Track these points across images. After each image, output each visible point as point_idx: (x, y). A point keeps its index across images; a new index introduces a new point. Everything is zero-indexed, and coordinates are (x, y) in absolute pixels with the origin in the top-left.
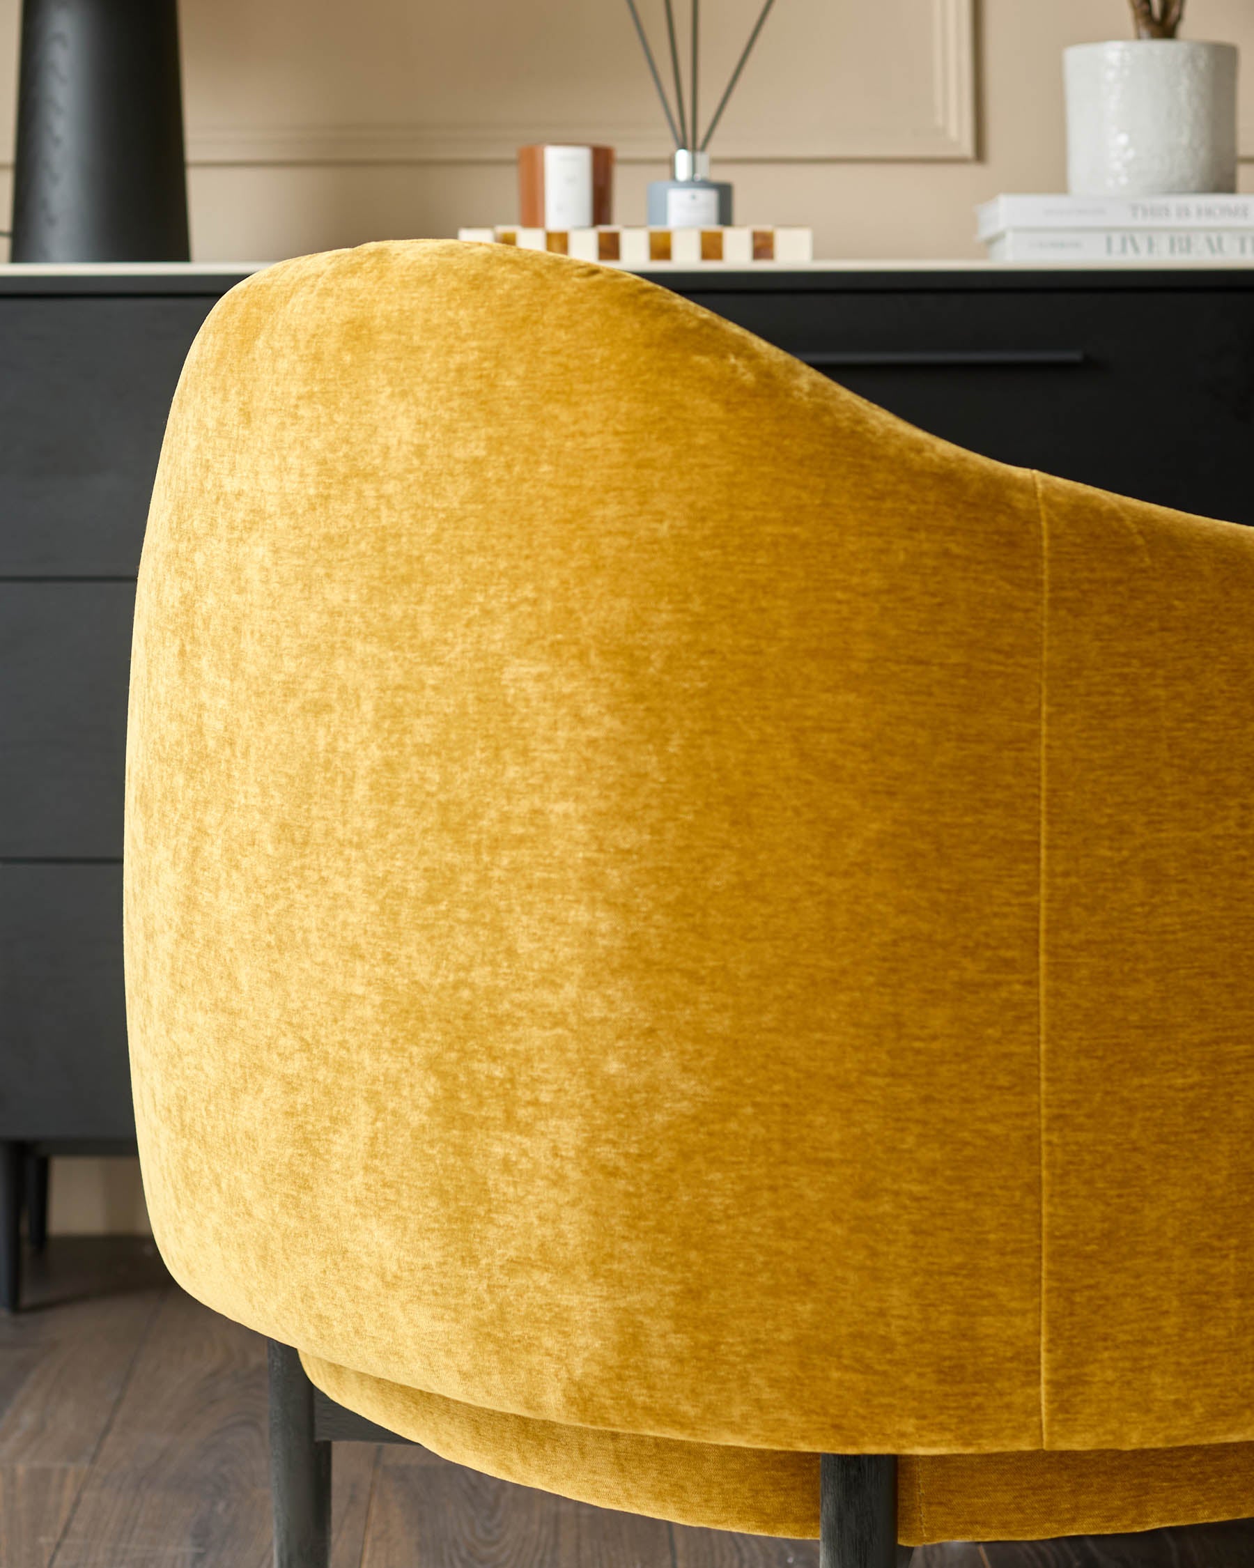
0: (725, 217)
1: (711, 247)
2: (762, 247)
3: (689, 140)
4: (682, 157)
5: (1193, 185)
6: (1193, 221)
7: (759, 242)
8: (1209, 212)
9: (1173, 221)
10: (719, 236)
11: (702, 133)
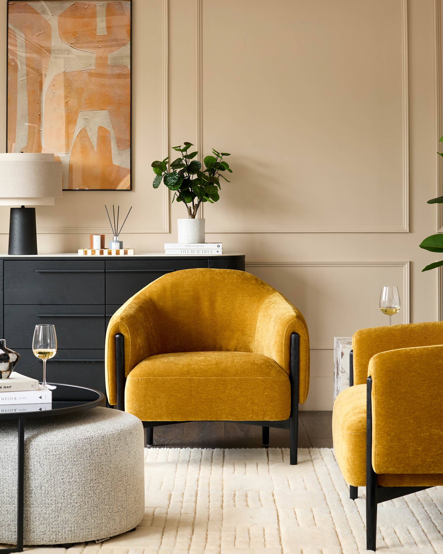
0: (121, 247)
1: (118, 253)
2: (126, 253)
3: (116, 235)
4: (115, 237)
5: (196, 242)
6: (200, 248)
7: (125, 252)
8: (198, 246)
9: (192, 248)
10: (119, 251)
11: (118, 232)
